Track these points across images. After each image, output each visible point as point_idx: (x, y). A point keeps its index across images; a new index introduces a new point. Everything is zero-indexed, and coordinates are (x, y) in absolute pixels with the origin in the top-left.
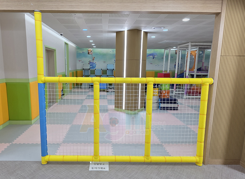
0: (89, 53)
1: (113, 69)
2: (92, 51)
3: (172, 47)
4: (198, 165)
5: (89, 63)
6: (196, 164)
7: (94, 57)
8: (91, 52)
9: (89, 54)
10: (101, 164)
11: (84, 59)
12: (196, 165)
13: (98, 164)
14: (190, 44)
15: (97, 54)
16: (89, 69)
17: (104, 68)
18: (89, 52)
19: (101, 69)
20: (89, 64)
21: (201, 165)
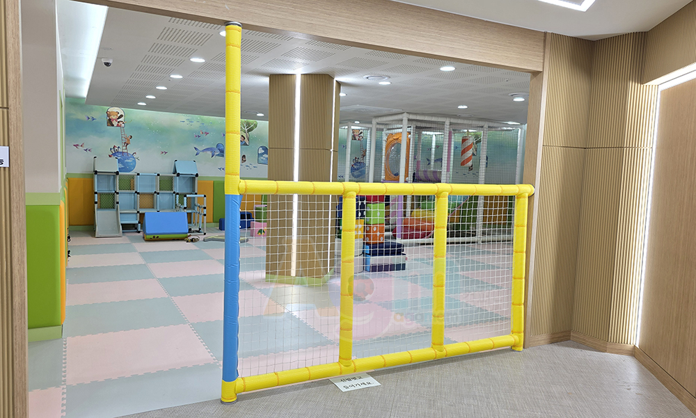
0: (110, 123)
1: (197, 175)
2: (121, 116)
3: (353, 121)
4: (517, 349)
5: (113, 154)
6: (513, 348)
7: (128, 136)
8: (119, 118)
9: (113, 125)
10: (355, 378)
11: (92, 140)
12: (513, 350)
13: (349, 380)
14: (405, 117)
15: (139, 127)
16: (117, 173)
17: (167, 171)
18: (110, 120)
19: (158, 175)
20: (110, 156)
21: (521, 349)
